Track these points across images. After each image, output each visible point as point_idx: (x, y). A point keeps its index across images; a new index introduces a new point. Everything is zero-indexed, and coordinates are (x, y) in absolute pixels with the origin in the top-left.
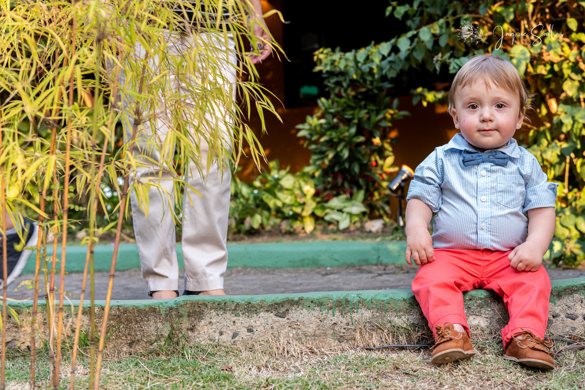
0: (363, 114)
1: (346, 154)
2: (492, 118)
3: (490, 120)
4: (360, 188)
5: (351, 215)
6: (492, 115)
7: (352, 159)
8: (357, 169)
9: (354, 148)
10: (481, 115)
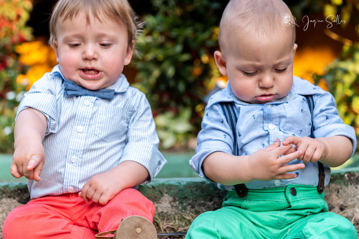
0: (188, 32)
1: (171, 72)
2: (95, 56)
3: (94, 59)
4: (185, 105)
5: (176, 133)
6: (95, 53)
7: (178, 76)
8: (181, 87)
9: (180, 67)
10: (84, 53)
